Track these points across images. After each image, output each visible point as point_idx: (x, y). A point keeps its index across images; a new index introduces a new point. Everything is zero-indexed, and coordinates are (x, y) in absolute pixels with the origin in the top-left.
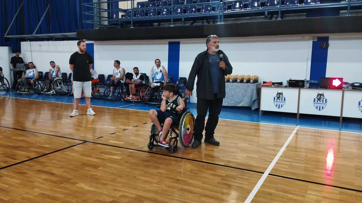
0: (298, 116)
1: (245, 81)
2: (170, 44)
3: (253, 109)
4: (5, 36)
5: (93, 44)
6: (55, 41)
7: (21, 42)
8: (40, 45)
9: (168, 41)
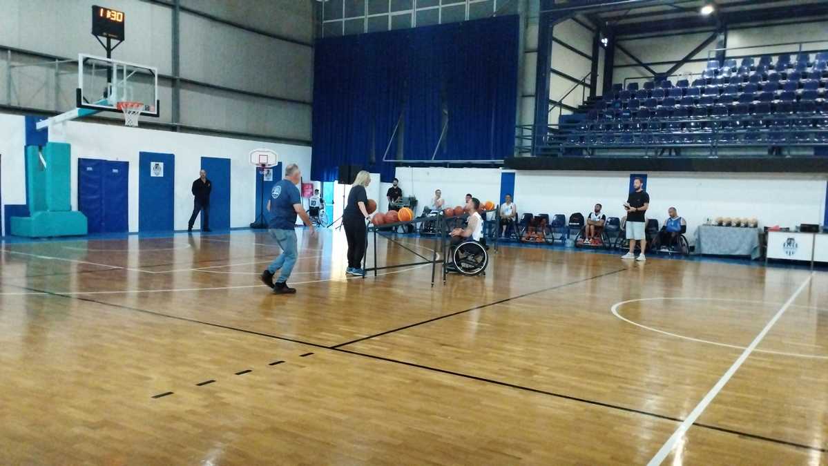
0: (812, 264)
1: (743, 225)
3: (753, 258)
4: (384, 160)
5: (514, 174)
6: (450, 167)
7: (397, 168)
8: (428, 174)
9: (629, 173)
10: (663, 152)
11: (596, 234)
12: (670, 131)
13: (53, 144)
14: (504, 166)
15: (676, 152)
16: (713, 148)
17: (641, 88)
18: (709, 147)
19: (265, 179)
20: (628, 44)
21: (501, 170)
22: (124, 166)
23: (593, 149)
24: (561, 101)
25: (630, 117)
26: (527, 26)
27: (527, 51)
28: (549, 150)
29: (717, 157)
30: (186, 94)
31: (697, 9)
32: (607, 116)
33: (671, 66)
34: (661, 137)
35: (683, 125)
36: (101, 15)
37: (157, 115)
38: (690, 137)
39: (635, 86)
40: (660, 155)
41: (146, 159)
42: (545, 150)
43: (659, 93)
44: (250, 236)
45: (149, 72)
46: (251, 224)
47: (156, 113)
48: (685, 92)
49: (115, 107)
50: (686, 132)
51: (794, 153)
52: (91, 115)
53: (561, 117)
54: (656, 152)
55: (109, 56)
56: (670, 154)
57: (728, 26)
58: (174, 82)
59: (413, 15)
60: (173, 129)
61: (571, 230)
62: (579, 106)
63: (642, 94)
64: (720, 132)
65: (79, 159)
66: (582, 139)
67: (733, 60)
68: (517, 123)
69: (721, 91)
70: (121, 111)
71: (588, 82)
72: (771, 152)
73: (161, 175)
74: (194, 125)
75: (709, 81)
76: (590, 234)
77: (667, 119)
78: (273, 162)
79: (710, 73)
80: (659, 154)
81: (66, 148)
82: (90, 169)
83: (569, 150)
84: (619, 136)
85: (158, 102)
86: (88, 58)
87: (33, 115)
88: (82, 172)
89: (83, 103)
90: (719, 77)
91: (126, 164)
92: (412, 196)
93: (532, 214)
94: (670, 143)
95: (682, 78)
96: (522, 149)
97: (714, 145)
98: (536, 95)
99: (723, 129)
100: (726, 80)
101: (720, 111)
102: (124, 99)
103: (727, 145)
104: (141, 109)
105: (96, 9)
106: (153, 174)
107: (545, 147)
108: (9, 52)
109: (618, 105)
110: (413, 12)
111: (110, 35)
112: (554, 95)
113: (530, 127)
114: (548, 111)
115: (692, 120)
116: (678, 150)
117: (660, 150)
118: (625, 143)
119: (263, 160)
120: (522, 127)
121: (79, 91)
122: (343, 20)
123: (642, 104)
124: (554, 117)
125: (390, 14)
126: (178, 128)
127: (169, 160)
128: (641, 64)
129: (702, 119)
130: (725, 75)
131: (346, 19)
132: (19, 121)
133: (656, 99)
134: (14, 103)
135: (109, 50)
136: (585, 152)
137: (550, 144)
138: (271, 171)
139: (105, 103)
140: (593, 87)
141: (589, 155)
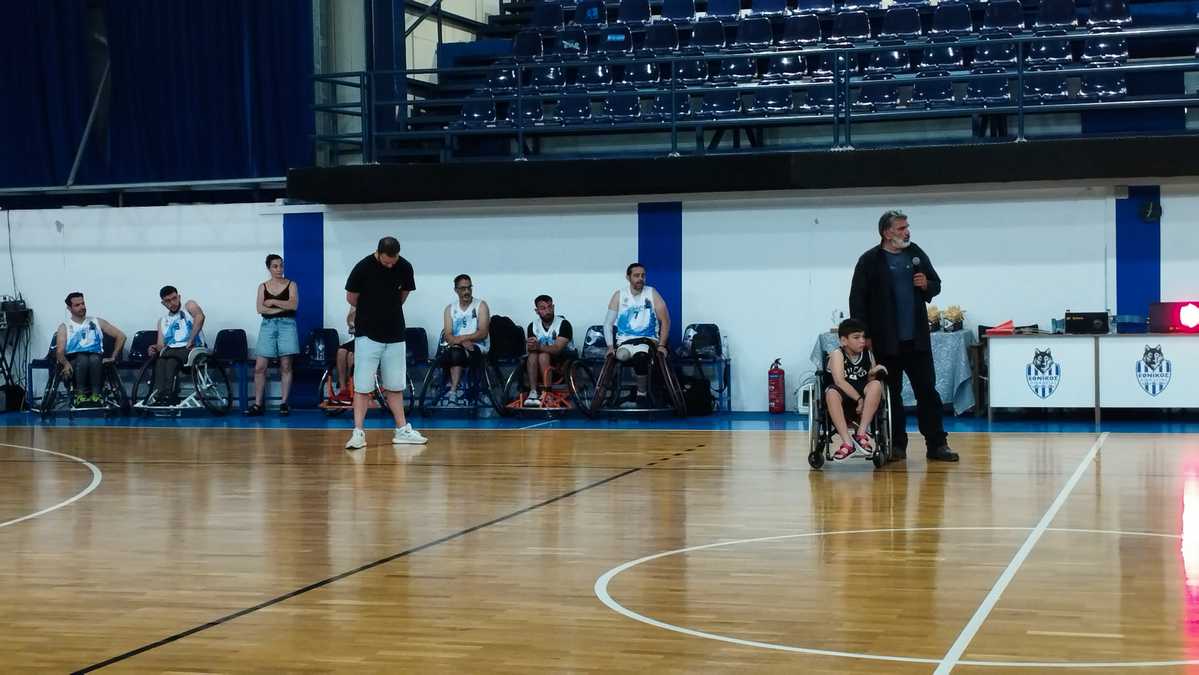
2: (644, 211)
5: (319, 217)
6: (127, 205)
9: (635, 201)
12: (731, 82)
14: (292, 194)
15: (752, 139)
16: (840, 125)
18: (830, 122)
21: (280, 207)
24: (440, 5)
25: (625, 45)
28: (418, 143)
34: (710, 97)
35: (764, 65)
38: (781, 96)
40: (713, 147)
42: (403, 143)
50: (771, 83)
51: (1035, 130)
53: (443, 50)
54: (700, 140)
64: (855, 80)
66: (502, 109)
68: (318, 68)
72: (979, 130)
77: (720, 51)
80: (707, 144)
83: (473, 143)
84: (601, 99)
92: (12, 295)
94: (735, 115)
96: (338, 146)
97: (842, 116)
99: (861, 73)
103: (874, 113)
107: (402, 134)
114: (403, 33)
115: (784, 51)
116: (756, 132)
117: (709, 136)
118: (618, 119)
120: (333, 80)
129: (809, 47)
136: (515, 147)
137: (416, 127)
141: (526, 153)
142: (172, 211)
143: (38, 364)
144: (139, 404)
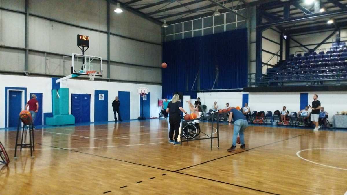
2: (301, 94)
4: (192, 90)
5: (248, 94)
6: (220, 92)
7: (197, 93)
8: (211, 95)
9: (300, 93)
10: (314, 83)
11: (286, 119)
12: (317, 74)
13: (63, 89)
14: (244, 91)
15: (321, 83)
16: (337, 81)
17: (303, 56)
18: (336, 80)
19: (144, 99)
20: (296, 38)
21: (242, 93)
22: (89, 96)
23: (283, 83)
24: (267, 63)
25: (298, 68)
26: (251, 33)
27: (251, 43)
28: (263, 83)
29: (339, 85)
30: (113, 67)
31: (326, 21)
32: (288, 68)
33: (316, 46)
34: (313, 77)
35: (323, 71)
36: (81, 38)
37: (102, 76)
38: (327, 76)
39: (300, 55)
41: (97, 93)
42: (261, 84)
43: (311, 58)
44: (138, 123)
45: (99, 59)
46: (138, 118)
47: (101, 75)
48: (323, 57)
49: (86, 73)
50: (324, 74)
52: (77, 77)
53: (268, 70)
54: (312, 83)
55: (83, 54)
56: (318, 84)
57: (340, 28)
58: (108, 62)
59: (202, 30)
60: (107, 80)
61: (275, 118)
62: (276, 65)
63: (303, 58)
64: (341, 74)
65: (72, 94)
66: (277, 79)
67: (344, 42)
68: (248, 73)
69: (339, 56)
70: (88, 75)
71: (279, 54)
73: (103, 99)
74: (116, 79)
75: (334, 52)
76: (283, 120)
77: (315, 69)
78: (147, 92)
79: (334, 48)
80: (313, 84)
81: (67, 90)
82: (76, 98)
83: (272, 84)
84: (294, 77)
85: (102, 70)
86: (76, 55)
87: (55, 77)
88: (73, 99)
89: (74, 72)
90: (338, 50)
91: (90, 95)
92: (204, 104)
93: (257, 111)
94: (318, 79)
95: (321, 51)
96: (251, 84)
97: (338, 79)
98: (256, 61)
99: (342, 72)
100: (341, 51)
101: (340, 64)
102: (89, 70)
103: (344, 79)
104: (96, 74)
105: (79, 36)
106: (100, 99)
107: (261, 82)
108: (46, 54)
109: (293, 63)
110: (202, 29)
111: (84, 46)
112: (264, 61)
113: (254, 74)
114: (261, 67)
115: (327, 69)
116: (321, 82)
118: (297, 80)
119: (143, 92)
120: (251, 74)
121: (72, 68)
122: (174, 34)
123: (304, 63)
124: (264, 70)
125: (193, 31)
126: (109, 80)
127: (106, 93)
128: (302, 45)
129: (331, 68)
130: (341, 49)
131: (175, 34)
132: (50, 80)
133: (310, 60)
134: (48, 73)
135: (83, 51)
136: (279, 84)
137: (263, 81)
138: (146, 96)
139: (82, 72)
140: (281, 56)
141: (281, 85)
142: (226, 93)
143: (207, 114)
144: (221, 120)
